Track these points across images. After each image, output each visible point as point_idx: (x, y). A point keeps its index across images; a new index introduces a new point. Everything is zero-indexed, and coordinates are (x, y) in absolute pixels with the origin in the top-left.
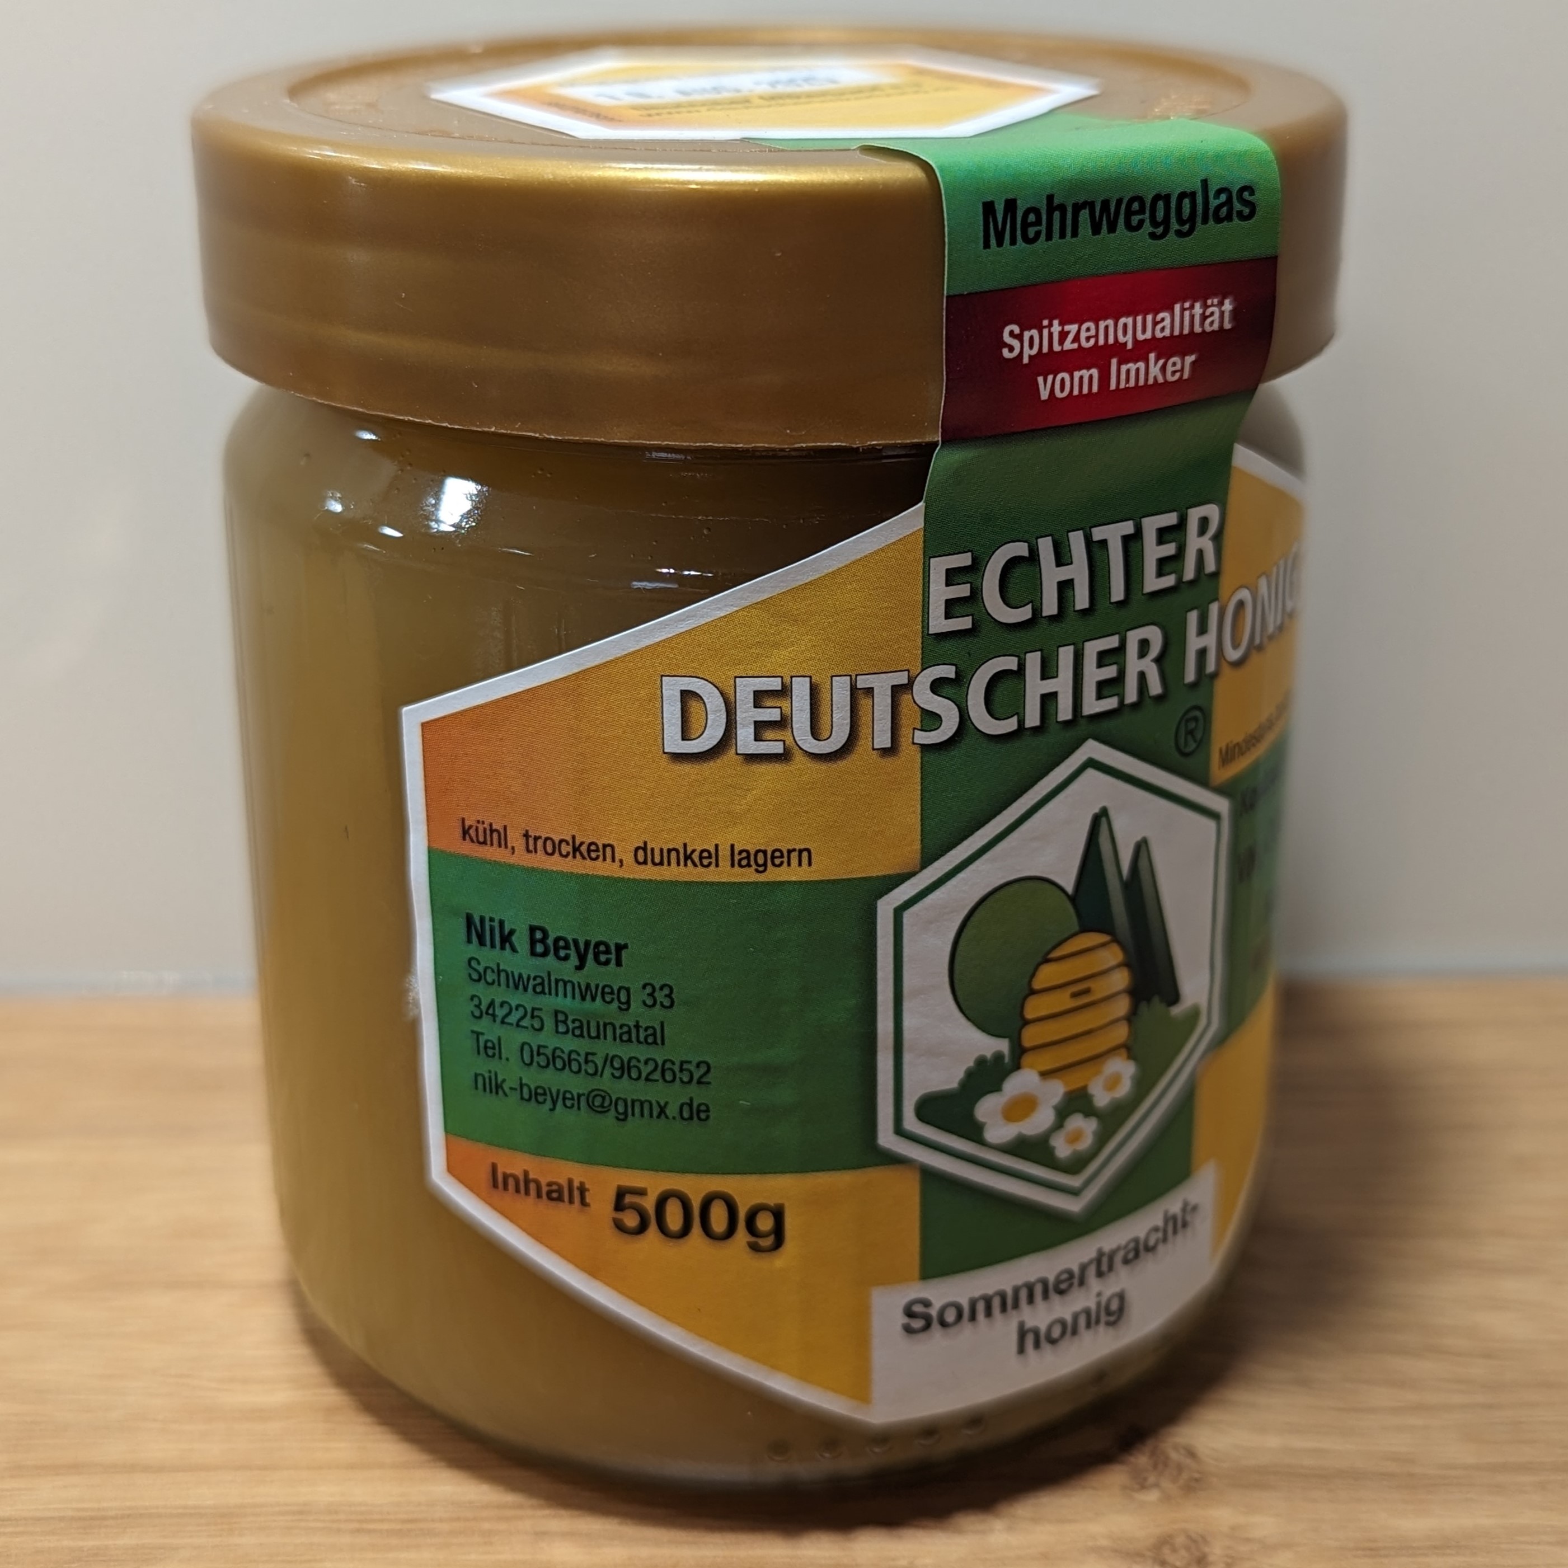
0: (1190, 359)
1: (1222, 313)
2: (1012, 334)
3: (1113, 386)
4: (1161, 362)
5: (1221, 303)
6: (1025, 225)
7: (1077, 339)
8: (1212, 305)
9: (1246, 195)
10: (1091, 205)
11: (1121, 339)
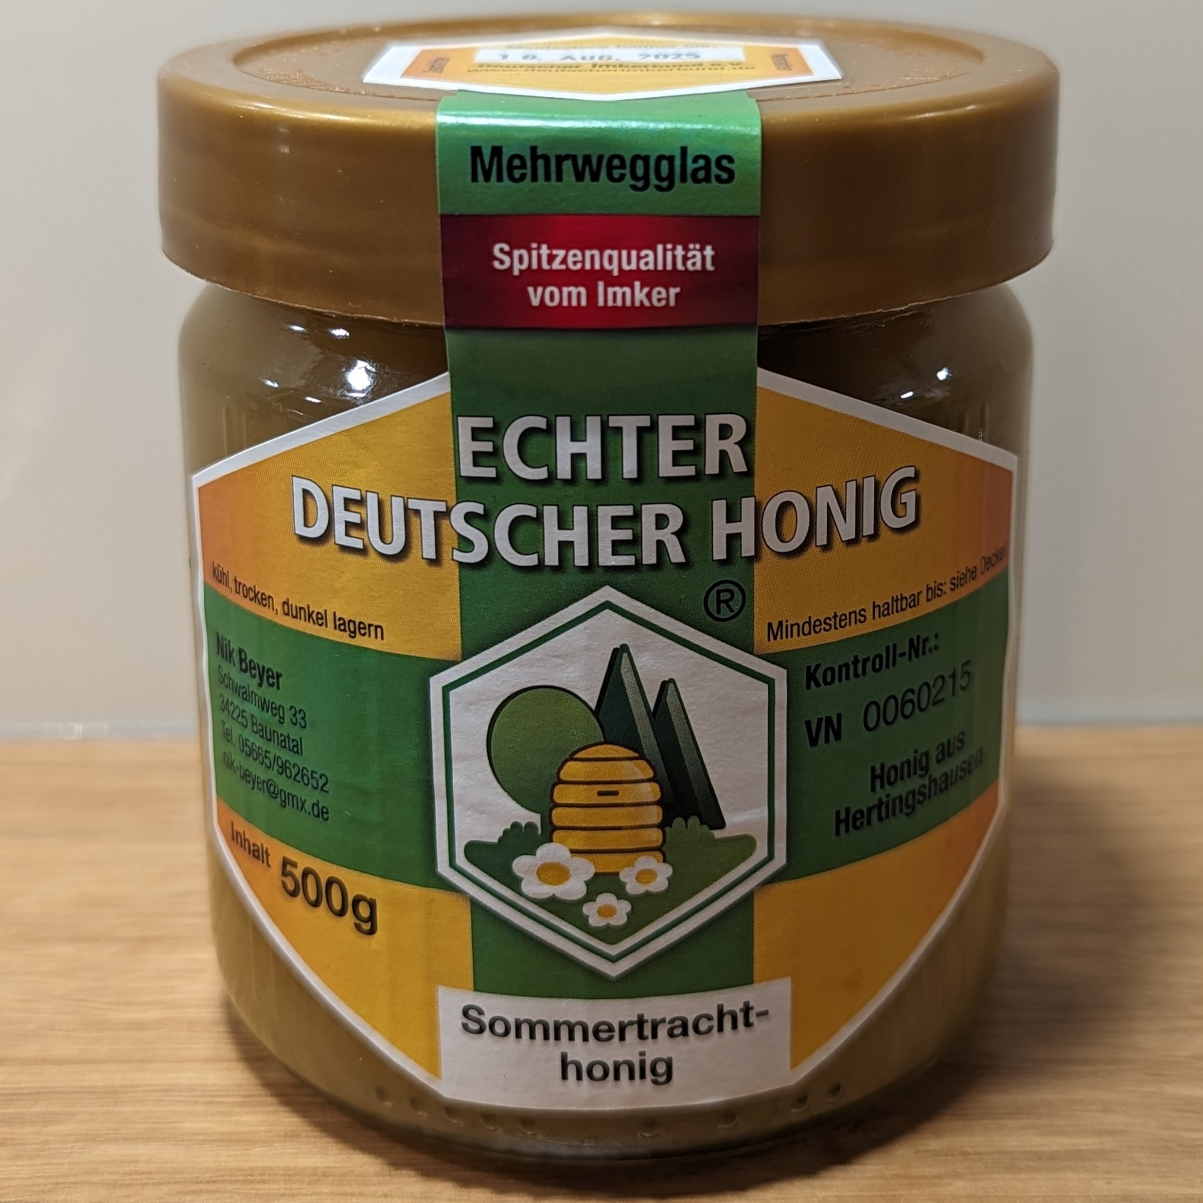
0: (673, 291)
1: (704, 258)
2: (502, 250)
3: (601, 303)
4: (646, 290)
5: (702, 250)
6: (511, 168)
7: (564, 261)
8: (695, 249)
9: (725, 163)
10: (574, 158)
11: (607, 266)
